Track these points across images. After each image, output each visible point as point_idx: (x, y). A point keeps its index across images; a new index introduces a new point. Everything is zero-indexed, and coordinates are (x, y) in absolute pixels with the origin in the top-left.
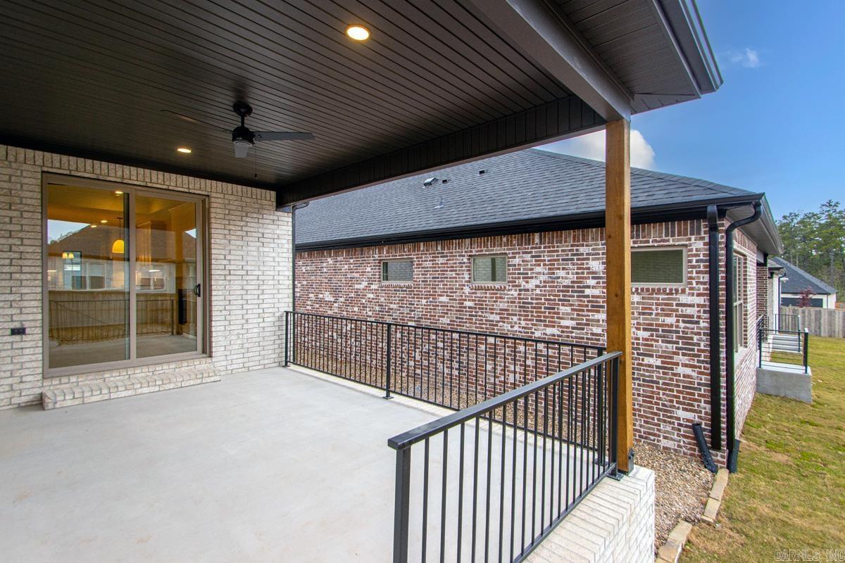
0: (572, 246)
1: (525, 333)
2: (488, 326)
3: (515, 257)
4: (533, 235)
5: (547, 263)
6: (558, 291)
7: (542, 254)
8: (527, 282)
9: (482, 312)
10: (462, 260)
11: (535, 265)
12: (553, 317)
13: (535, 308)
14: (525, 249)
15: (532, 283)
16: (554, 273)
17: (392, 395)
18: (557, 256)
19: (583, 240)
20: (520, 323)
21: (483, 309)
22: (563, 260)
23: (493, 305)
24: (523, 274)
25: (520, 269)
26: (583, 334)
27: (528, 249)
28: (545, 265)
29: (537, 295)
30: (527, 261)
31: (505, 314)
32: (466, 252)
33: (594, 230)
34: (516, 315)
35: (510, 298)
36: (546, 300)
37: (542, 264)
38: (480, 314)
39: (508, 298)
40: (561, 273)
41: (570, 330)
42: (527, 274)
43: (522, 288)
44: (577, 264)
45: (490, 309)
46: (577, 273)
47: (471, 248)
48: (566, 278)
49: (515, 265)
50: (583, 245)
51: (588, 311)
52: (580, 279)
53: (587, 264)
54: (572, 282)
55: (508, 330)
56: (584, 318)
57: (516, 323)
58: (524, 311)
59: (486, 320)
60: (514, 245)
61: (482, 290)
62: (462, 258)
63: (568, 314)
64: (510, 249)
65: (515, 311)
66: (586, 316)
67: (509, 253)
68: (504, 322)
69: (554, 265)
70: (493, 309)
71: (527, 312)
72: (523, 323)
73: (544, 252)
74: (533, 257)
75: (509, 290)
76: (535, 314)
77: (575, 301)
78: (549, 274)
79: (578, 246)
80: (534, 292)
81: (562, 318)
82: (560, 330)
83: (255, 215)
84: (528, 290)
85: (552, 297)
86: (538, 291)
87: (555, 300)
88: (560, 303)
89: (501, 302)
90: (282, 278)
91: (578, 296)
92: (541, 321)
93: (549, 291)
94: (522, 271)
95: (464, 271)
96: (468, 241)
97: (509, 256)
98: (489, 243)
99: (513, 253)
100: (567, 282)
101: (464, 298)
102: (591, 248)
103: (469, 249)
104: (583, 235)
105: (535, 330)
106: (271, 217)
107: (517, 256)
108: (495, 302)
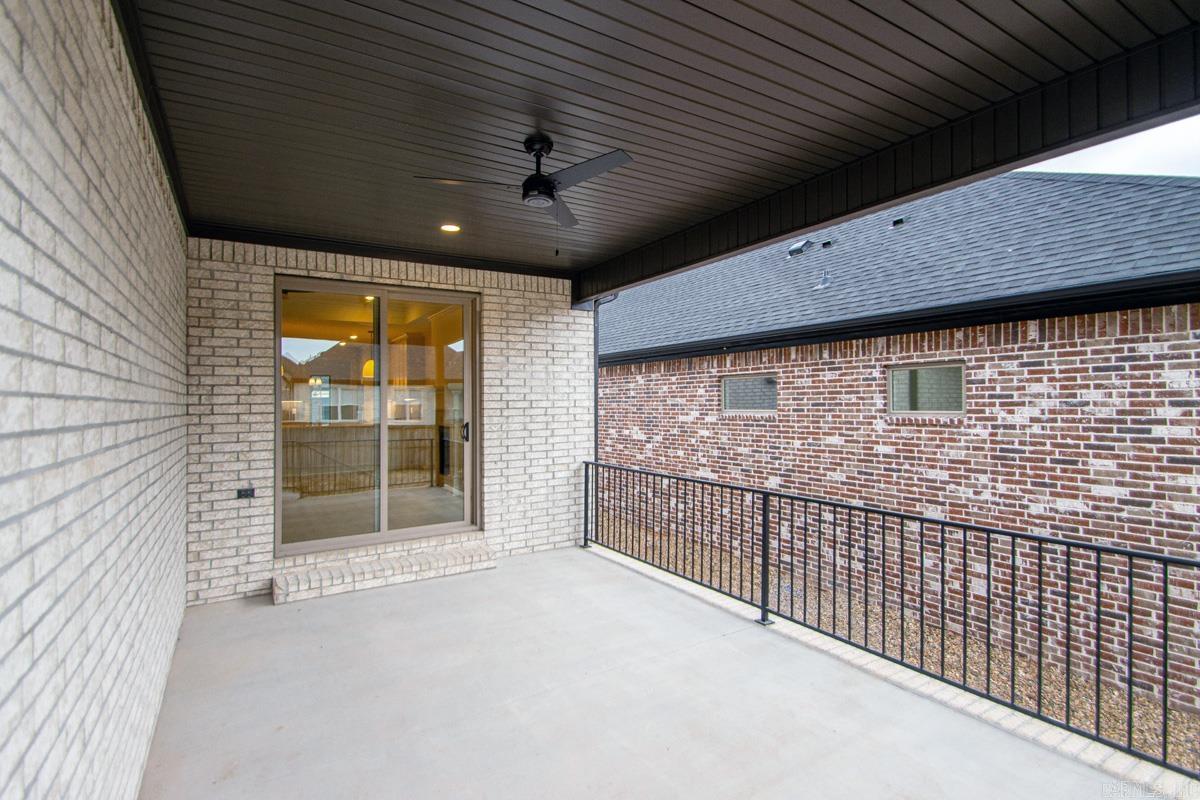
0: (1118, 341)
1: (1005, 505)
2: (924, 490)
3: (982, 367)
4: (1025, 325)
5: (1057, 375)
6: (1085, 429)
7: (1046, 360)
8: (1011, 412)
9: (912, 465)
10: (871, 374)
11: (1028, 380)
12: (1072, 479)
13: (1029, 460)
14: (1006, 350)
15: (1021, 416)
16: (1074, 396)
17: (771, 617)
18: (1082, 362)
19: (1147, 329)
20: (994, 488)
21: (913, 458)
22: (1096, 369)
23: (935, 453)
24: (1000, 397)
25: (994, 389)
26: (1149, 514)
27: (1013, 350)
28: (1051, 380)
29: (1033, 436)
30: (1009, 374)
31: (960, 471)
32: (877, 360)
33: (1175, 308)
34: (985, 472)
35: (972, 441)
36: (1054, 445)
37: (1045, 378)
38: (907, 467)
39: (966, 441)
40: (1093, 395)
41: (1116, 504)
42: (1012, 396)
43: (999, 422)
44: (1132, 377)
45: (928, 459)
46: (1131, 395)
47: (888, 353)
48: (1104, 404)
49: (983, 381)
50: (1146, 340)
51: (1160, 469)
52: (1138, 408)
53: (1158, 376)
54: (1120, 412)
55: (968, 499)
56: (1152, 483)
57: (985, 487)
58: (1003, 465)
59: (919, 479)
60: (981, 344)
61: (912, 425)
62: (869, 370)
63: (1108, 474)
64: (972, 353)
65: (984, 464)
66: (1154, 479)
67: (970, 360)
68: (959, 484)
69: (1075, 379)
70: (934, 460)
71: (1012, 466)
72: (1002, 488)
73: (1052, 355)
74: (1023, 365)
75: (969, 426)
76: (1029, 472)
77: (1127, 449)
78: (1061, 396)
79: (1132, 341)
80: (1028, 431)
81: (1094, 482)
82: (1091, 503)
83: (542, 318)
84: (1013, 427)
85: (1069, 441)
86: (1036, 429)
87: (1077, 446)
88: (1091, 452)
89: (951, 448)
90: (579, 410)
91: (1133, 440)
92: (1044, 485)
93: (1062, 429)
94: (998, 391)
95: (875, 392)
96: (882, 341)
97: (970, 364)
98: (926, 344)
99: (977, 360)
100: (1104, 413)
101: (874, 438)
102: (1166, 344)
103: (885, 355)
104: (1147, 321)
105: (1030, 501)
106: (565, 319)
107: (987, 364)
108: (938, 446)
